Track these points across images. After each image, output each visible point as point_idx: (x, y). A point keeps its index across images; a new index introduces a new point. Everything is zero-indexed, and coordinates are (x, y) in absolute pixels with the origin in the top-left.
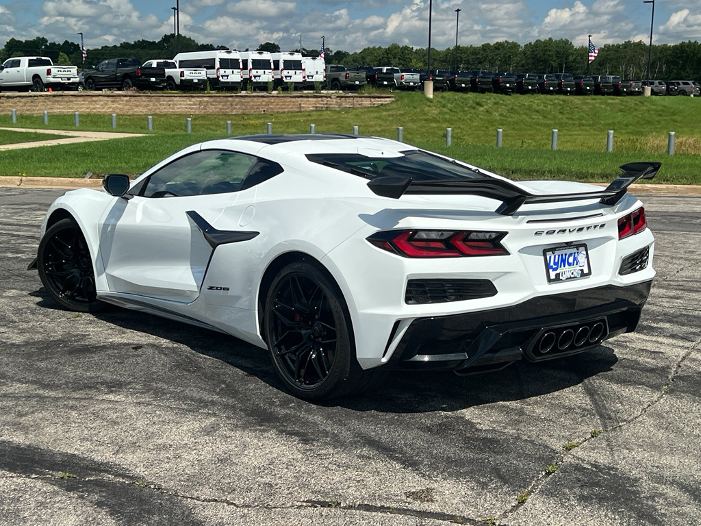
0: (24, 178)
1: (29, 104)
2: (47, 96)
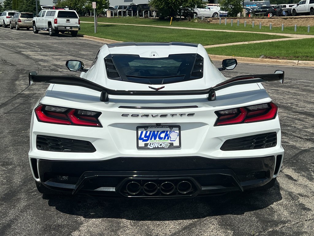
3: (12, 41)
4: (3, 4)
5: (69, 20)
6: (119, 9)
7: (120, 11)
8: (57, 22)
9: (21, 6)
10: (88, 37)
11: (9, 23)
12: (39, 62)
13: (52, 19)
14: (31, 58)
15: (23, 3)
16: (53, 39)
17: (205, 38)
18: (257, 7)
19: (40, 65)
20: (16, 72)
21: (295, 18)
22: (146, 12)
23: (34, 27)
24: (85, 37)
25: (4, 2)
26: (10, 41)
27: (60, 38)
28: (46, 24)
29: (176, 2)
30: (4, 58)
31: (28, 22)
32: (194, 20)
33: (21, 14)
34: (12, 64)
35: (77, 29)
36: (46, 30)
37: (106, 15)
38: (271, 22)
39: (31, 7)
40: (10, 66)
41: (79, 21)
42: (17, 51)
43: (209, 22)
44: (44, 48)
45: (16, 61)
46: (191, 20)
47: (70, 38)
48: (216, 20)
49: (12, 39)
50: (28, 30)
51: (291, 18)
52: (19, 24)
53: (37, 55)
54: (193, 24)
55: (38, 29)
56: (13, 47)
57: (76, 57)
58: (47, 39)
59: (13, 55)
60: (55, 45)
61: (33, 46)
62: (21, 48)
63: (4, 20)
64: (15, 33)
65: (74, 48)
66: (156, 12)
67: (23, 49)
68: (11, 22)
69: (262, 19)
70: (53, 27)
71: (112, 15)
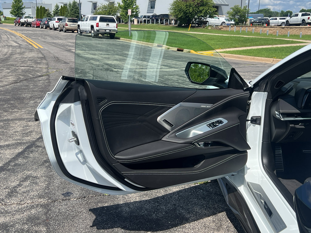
0: (275, 59)
1: (298, 31)
2: (306, 27)
3: (60, 40)
4: (53, 12)
5: (108, 24)
6: (143, 18)
7: (145, 20)
8: (98, 26)
9: (67, 14)
10: (124, 40)
11: (58, 27)
12: (91, 61)
13: (94, 23)
14: (82, 57)
15: (68, 12)
16: (95, 40)
17: (231, 42)
18: (253, 19)
19: (92, 64)
20: (70, 70)
21: (291, 28)
22: (167, 20)
23: (79, 30)
24: (122, 39)
25: (53, 11)
26: (59, 40)
27: (101, 39)
28: (88, 28)
29: (193, 12)
30: (56, 55)
31: (73, 25)
32: (208, 27)
33: (68, 19)
34: (64, 62)
35: (115, 32)
36: (89, 32)
37: (134, 23)
38: (271, 30)
39: (75, 15)
40: (64, 63)
41: (117, 25)
42: (67, 49)
43: (220, 29)
44: (90, 47)
45: (68, 59)
46: (205, 28)
47: (110, 40)
48: (226, 28)
49: (61, 39)
50: (73, 32)
51: (288, 28)
52: (66, 27)
53: (86, 54)
54: (207, 30)
55: (82, 32)
56: (63, 45)
57: (123, 56)
58: (90, 40)
59: (64, 52)
60: (99, 46)
61: (80, 46)
62: (70, 46)
63: (54, 24)
64: (63, 34)
65: (117, 48)
66: (175, 20)
67: (72, 47)
68: (60, 26)
69: (264, 28)
70: (95, 30)
71: (138, 23)
